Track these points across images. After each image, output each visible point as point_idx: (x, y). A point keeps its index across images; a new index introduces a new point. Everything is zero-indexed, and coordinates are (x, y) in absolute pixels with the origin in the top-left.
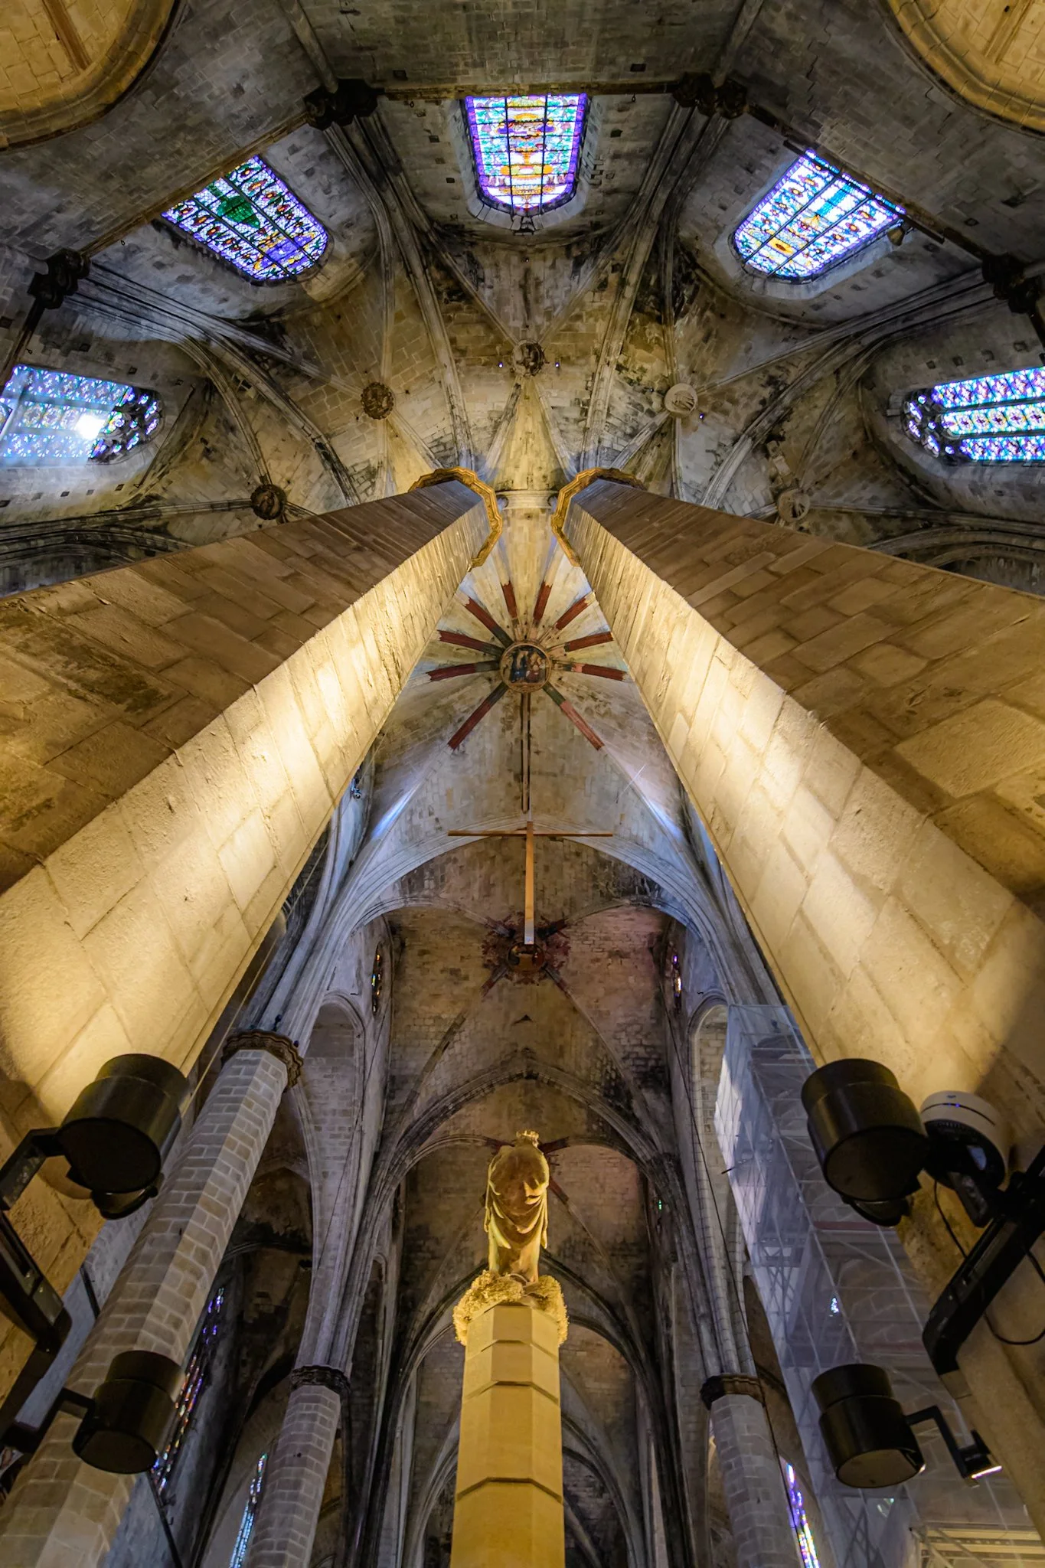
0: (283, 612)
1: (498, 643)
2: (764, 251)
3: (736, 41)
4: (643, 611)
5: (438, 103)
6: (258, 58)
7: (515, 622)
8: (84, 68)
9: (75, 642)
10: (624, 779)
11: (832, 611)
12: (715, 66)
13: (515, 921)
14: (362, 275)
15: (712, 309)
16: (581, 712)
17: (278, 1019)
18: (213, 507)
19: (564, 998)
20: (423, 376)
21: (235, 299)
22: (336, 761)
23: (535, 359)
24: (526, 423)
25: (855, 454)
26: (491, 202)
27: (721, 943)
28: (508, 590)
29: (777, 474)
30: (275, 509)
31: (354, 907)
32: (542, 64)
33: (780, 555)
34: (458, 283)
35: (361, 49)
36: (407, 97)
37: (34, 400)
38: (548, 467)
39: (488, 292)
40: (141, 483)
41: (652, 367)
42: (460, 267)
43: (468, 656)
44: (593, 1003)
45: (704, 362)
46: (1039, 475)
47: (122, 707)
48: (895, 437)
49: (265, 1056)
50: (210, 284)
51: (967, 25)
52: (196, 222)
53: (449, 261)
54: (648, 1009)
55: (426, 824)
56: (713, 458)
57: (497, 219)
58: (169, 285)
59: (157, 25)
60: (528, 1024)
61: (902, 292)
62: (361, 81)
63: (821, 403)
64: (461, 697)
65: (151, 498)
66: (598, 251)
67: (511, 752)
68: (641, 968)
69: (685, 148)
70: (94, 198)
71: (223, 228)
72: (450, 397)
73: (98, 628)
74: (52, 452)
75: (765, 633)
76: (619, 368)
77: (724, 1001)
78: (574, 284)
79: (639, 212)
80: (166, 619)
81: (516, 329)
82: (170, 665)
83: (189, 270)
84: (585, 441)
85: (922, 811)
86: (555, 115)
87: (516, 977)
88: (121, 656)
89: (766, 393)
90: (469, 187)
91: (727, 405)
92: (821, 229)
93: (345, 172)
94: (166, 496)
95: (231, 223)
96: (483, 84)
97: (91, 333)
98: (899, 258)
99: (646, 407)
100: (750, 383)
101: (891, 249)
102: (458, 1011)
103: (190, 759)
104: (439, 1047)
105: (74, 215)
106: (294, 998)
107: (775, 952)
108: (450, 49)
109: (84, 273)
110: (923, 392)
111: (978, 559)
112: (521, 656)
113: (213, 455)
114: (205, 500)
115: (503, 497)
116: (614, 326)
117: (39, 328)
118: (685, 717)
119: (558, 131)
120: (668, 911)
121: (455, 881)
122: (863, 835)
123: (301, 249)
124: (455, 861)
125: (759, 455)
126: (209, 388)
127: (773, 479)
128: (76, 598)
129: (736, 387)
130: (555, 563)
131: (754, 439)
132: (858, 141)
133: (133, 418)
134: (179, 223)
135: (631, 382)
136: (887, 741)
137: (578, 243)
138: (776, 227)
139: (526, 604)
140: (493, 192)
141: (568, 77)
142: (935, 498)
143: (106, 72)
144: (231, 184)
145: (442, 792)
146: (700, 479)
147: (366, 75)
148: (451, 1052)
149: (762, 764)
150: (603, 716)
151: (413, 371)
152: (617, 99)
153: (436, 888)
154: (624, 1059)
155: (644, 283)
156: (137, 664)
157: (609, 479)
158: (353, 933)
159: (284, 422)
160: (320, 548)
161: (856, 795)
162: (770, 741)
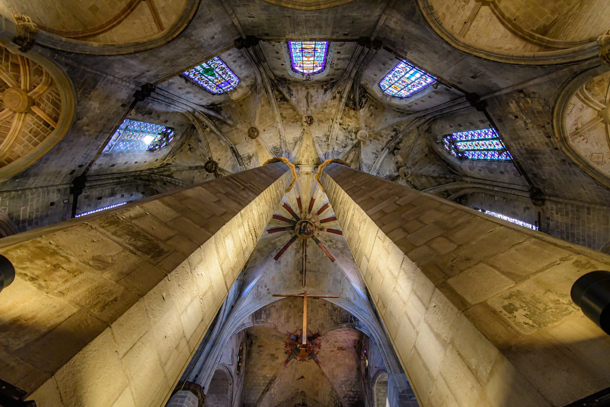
0: (214, 215)
1: (294, 219)
2: (390, 89)
3: (378, 28)
4: (350, 215)
5: (279, 42)
6: (220, 29)
7: (301, 212)
8: (162, 30)
9: (135, 230)
10: (343, 274)
11: (421, 222)
12: (371, 35)
13: (299, 333)
14: (250, 92)
15: (373, 106)
16: (326, 247)
17: (197, 376)
18: (190, 168)
19: (318, 368)
20: (270, 125)
21: (205, 99)
22: (230, 273)
23: (310, 121)
24: (307, 142)
25: (426, 155)
26: (297, 71)
27: (384, 345)
28: (299, 200)
29: (398, 161)
30: (213, 169)
31: (232, 326)
32: (314, 33)
33: (400, 197)
34: (284, 96)
35: (254, 27)
36: (269, 41)
37: (130, 131)
38: (314, 156)
39: (294, 99)
40: (165, 159)
41: (352, 124)
42: (285, 91)
43: (283, 224)
44: (331, 370)
45: (370, 123)
46: (493, 165)
47: (149, 257)
48: (440, 150)
49: (190, 394)
50: (197, 94)
51: (452, 27)
52: (194, 75)
53: (281, 89)
54: (354, 373)
55: (264, 291)
56: (374, 155)
57: (298, 77)
58: (183, 94)
59: (188, 20)
60: (303, 379)
61: (439, 103)
62: (254, 36)
63: (413, 138)
64: (280, 240)
65: (167, 164)
66: (333, 87)
67: (299, 262)
68: (351, 355)
69: (362, 58)
70: (160, 68)
71: (203, 77)
72: (280, 132)
73: (143, 224)
74: (134, 148)
75: (395, 229)
76: (340, 124)
77: (386, 372)
78: (324, 97)
79: (347, 76)
80: (169, 220)
81: (304, 111)
82: (170, 238)
83: (190, 90)
84: (328, 149)
85: (459, 309)
86: (318, 47)
87: (298, 358)
88: (151, 235)
89: (393, 134)
90: (288, 67)
91: (379, 137)
92: (409, 83)
93: (247, 61)
94: (173, 164)
95: (206, 76)
96: (294, 38)
97: (153, 109)
98: (436, 92)
99: (350, 137)
100: (387, 130)
101: (434, 90)
102: (273, 373)
103: (173, 278)
104: (265, 390)
105: (152, 73)
106: (204, 366)
107: (405, 364)
108: (284, 28)
109: (154, 90)
110: (449, 135)
111: (474, 193)
112: (303, 224)
113: (192, 150)
114: (187, 165)
115: (298, 167)
116: (339, 110)
117: (135, 108)
118: (366, 258)
119: (319, 51)
120: (361, 330)
121: (275, 315)
122: (438, 316)
123: (230, 84)
124: (275, 306)
125: (391, 155)
126: (193, 127)
127: (397, 163)
128: (137, 212)
129: (382, 131)
130: (316, 191)
131: (389, 149)
132: (420, 57)
133: (164, 137)
134: (188, 75)
135: (344, 129)
136: (444, 278)
137: (326, 84)
138: (394, 82)
139: (305, 205)
140: (297, 68)
141: (322, 37)
142: (457, 171)
143: (169, 32)
144: (208, 64)
145: (271, 278)
146: (370, 162)
147: (256, 35)
148: (270, 392)
149: (397, 281)
150: (335, 248)
151: (267, 123)
152: (339, 43)
153: (266, 318)
154: (344, 397)
155: (349, 97)
156: (157, 239)
157: (337, 162)
158: (231, 338)
159: (219, 139)
160: (229, 189)
161: (433, 299)
162: (399, 273)
